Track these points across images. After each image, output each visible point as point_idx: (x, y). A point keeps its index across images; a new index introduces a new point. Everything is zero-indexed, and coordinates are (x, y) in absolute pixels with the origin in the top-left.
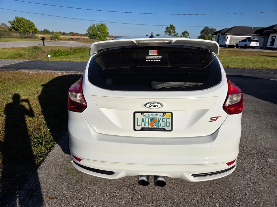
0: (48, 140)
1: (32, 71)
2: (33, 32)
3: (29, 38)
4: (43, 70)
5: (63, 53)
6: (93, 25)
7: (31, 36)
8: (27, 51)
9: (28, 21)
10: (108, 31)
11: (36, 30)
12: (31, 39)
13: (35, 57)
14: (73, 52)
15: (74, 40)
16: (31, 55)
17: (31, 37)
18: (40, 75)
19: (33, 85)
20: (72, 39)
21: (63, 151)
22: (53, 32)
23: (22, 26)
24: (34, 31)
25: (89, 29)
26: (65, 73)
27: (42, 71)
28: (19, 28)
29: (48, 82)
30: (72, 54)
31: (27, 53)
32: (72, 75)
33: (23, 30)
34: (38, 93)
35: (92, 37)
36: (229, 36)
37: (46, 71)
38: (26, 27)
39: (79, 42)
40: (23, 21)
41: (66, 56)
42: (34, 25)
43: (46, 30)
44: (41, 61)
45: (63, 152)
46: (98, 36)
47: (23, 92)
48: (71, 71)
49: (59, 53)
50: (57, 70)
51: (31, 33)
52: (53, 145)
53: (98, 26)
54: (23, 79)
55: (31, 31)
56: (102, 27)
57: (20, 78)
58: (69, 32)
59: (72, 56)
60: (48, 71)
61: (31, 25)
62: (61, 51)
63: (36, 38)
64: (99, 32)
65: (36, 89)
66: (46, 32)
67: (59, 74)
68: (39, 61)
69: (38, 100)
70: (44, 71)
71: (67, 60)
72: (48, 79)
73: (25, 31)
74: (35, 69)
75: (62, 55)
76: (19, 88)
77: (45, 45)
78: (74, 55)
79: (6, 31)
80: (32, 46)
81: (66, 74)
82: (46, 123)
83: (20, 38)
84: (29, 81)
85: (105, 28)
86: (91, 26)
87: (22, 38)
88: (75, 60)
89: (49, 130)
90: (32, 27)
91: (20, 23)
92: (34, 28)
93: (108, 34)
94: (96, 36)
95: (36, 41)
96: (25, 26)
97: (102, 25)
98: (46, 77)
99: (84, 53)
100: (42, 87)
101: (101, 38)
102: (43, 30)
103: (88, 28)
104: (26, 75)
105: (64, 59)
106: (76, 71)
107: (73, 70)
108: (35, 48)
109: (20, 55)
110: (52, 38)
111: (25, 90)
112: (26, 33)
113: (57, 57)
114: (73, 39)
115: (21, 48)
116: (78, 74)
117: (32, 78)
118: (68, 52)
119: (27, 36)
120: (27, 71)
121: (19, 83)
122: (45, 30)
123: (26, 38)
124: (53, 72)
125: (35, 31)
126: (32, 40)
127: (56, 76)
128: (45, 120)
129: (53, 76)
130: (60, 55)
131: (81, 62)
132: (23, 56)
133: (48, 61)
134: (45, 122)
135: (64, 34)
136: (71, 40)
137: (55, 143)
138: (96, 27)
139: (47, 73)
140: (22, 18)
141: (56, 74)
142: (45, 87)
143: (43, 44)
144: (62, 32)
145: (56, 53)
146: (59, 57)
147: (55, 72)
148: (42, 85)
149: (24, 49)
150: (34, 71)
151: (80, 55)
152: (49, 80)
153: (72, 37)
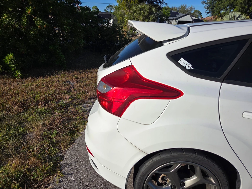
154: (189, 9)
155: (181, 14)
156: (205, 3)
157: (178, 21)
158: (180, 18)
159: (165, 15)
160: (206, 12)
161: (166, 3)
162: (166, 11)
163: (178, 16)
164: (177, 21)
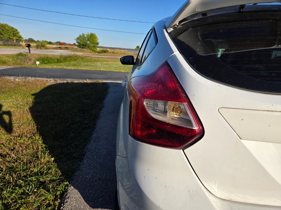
0: (54, 177)
1: (18, 78)
2: (17, 40)
3: (12, 45)
4: (32, 76)
5: (53, 60)
6: (83, 34)
7: (15, 43)
8: (10, 58)
9: (12, 28)
10: (98, 41)
11: (20, 37)
12: (14, 47)
13: (20, 64)
14: (64, 59)
16: (16, 62)
17: (15, 45)
18: (28, 82)
19: (21, 95)
21: (85, 201)
22: (38, 41)
23: (5, 33)
25: (78, 39)
26: (59, 81)
27: (31, 78)
29: (39, 91)
30: (62, 62)
31: (11, 60)
32: (68, 83)
33: (6, 37)
34: (28, 104)
35: (81, 46)
36: (220, 50)
37: (36, 78)
38: (10, 34)
39: (68, 51)
40: (7, 27)
41: (56, 64)
42: (19, 32)
43: (31, 39)
44: (27, 67)
45: (85, 204)
46: (88, 46)
47: (9, 103)
48: (66, 78)
49: (48, 60)
50: (50, 77)
51: (15, 41)
52: (65, 189)
53: (87, 35)
54: (7, 87)
55: (15, 38)
56: (92, 37)
57: (4, 86)
58: (56, 42)
59: (62, 64)
60: (38, 79)
61: (15, 33)
62: (51, 58)
63: (20, 45)
64: (88, 42)
65: (25, 100)
66: (31, 40)
67: (51, 82)
68: (25, 68)
69: (30, 114)
70: (33, 79)
71: (59, 67)
72: (39, 87)
73: (8, 38)
74: (22, 75)
75: (52, 63)
76: (3, 98)
77: (31, 53)
78: (65, 63)
80: (16, 53)
81: (61, 82)
82: (46, 147)
83: (3, 45)
84: (15, 90)
85: (95, 38)
86: (80, 35)
87: (5, 45)
88: (68, 68)
89: (53, 159)
90: (16, 34)
91: (2, 30)
92: (18, 35)
93: (97, 44)
94: (86, 46)
95: (21, 49)
96: (8, 33)
97: (92, 35)
98: (36, 86)
99: (76, 61)
100: (33, 97)
101: (90, 47)
102: (27, 39)
103: (77, 37)
104: (11, 83)
105: (55, 66)
106: (73, 79)
107: (69, 78)
108: (20, 54)
109: (3, 62)
110: (37, 47)
111: (10, 100)
112: (9, 41)
113: (46, 65)
114: (61, 48)
115: (3, 55)
116: (75, 82)
117: (19, 87)
118: (58, 60)
119: (10, 43)
120: (12, 78)
121: (3, 92)
122: (29, 39)
123: (9, 45)
124: (45, 79)
125: (19, 39)
126: (16, 48)
127: (48, 84)
128: (44, 143)
129: (45, 84)
130: (49, 63)
131: (75, 70)
132: (6, 63)
133: (37, 68)
134: (44, 145)
135: (50, 43)
136: (59, 49)
137: (67, 185)
139: (38, 80)
140: (6, 25)
141: (49, 82)
142: (37, 96)
143: (28, 52)
144: (49, 41)
145: (45, 60)
146: (48, 64)
147: (47, 79)
148: (33, 95)
149: (7, 56)
150: (20, 78)
151: (72, 63)
152: (41, 89)
153: (59, 46)
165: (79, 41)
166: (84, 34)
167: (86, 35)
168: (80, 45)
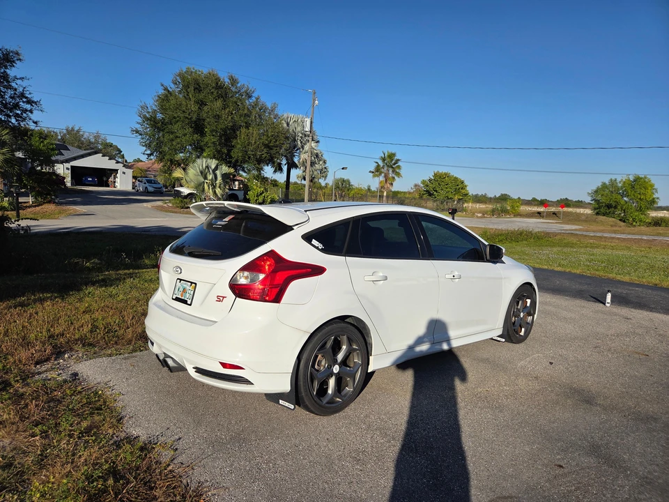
2: (460, 199)
6: (612, 180)
7: (454, 206)
9: (456, 179)
10: (656, 196)
11: (466, 194)
15: (543, 217)
20: (539, 213)
23: (442, 189)
24: (461, 197)
25: (596, 192)
28: (435, 193)
33: (442, 194)
35: (603, 210)
38: (449, 189)
39: (551, 221)
40: (447, 178)
42: (466, 186)
46: (622, 208)
51: (456, 202)
53: (625, 182)
55: (456, 197)
56: (638, 186)
61: (459, 187)
63: (463, 210)
64: (625, 199)
73: (445, 197)
79: (415, 199)
85: (647, 188)
86: (605, 184)
90: (460, 190)
91: (439, 184)
92: (463, 191)
93: (653, 201)
94: (616, 207)
96: (447, 188)
97: (637, 179)
103: (595, 188)
112: (445, 202)
114: (542, 214)
122: (502, 195)
123: (443, 210)
125: (465, 198)
136: (535, 217)
138: (620, 185)
140: (446, 174)
153: (542, 209)
154: (93, 140)
155: (74, 151)
156: (141, 134)
157: (71, 166)
158: (75, 159)
159: (41, 150)
160: (144, 154)
161: (35, 120)
162: (42, 142)
163: (67, 155)
164: (68, 165)
165: (599, 198)
166: (616, 180)
167: (620, 182)
168: (600, 208)
